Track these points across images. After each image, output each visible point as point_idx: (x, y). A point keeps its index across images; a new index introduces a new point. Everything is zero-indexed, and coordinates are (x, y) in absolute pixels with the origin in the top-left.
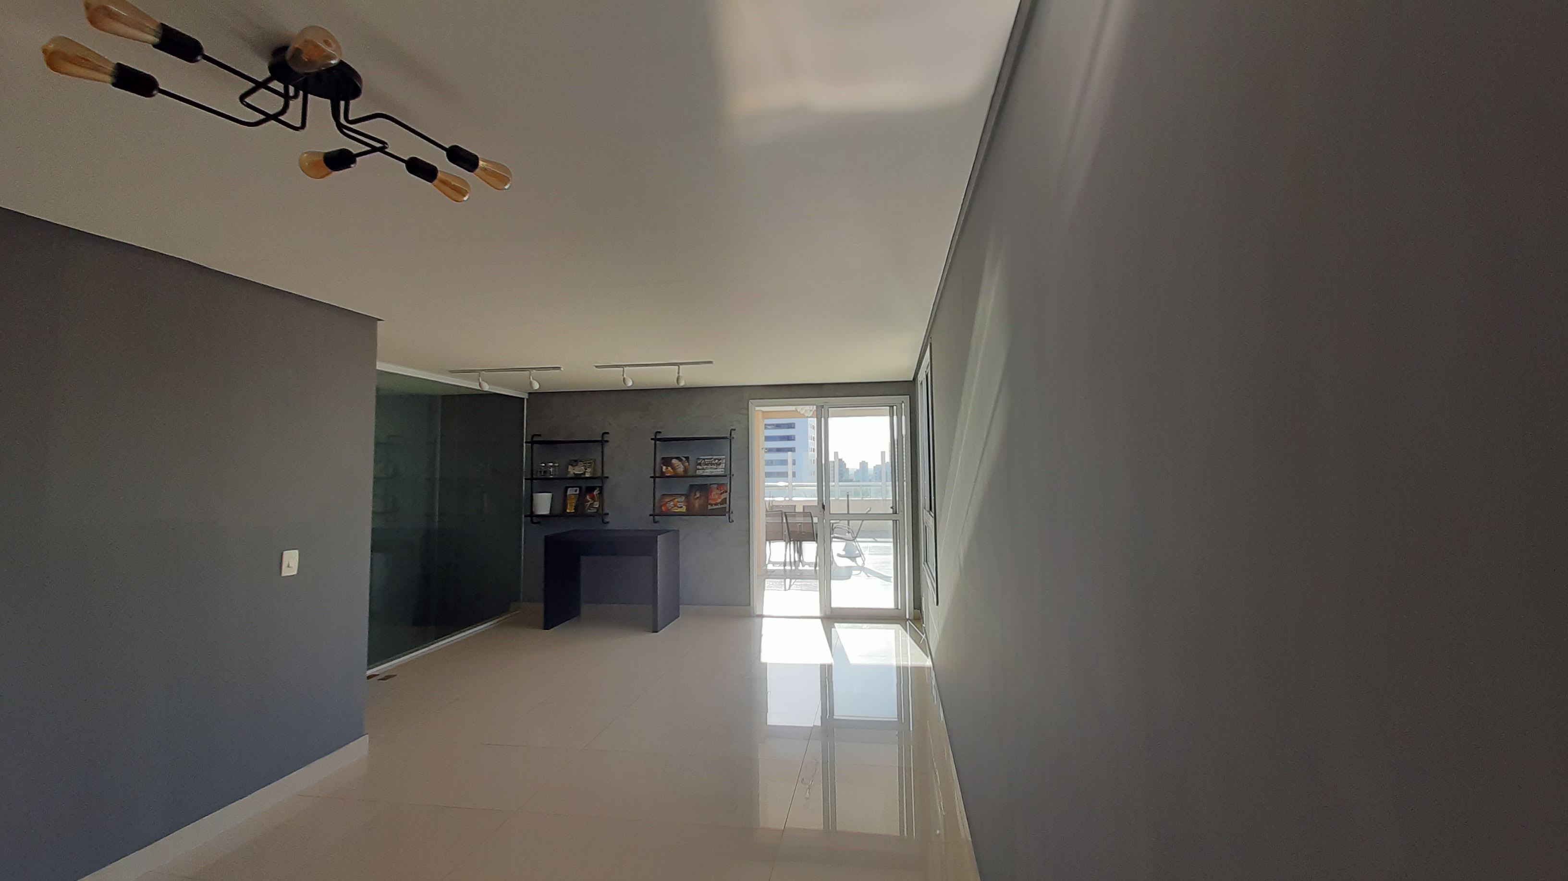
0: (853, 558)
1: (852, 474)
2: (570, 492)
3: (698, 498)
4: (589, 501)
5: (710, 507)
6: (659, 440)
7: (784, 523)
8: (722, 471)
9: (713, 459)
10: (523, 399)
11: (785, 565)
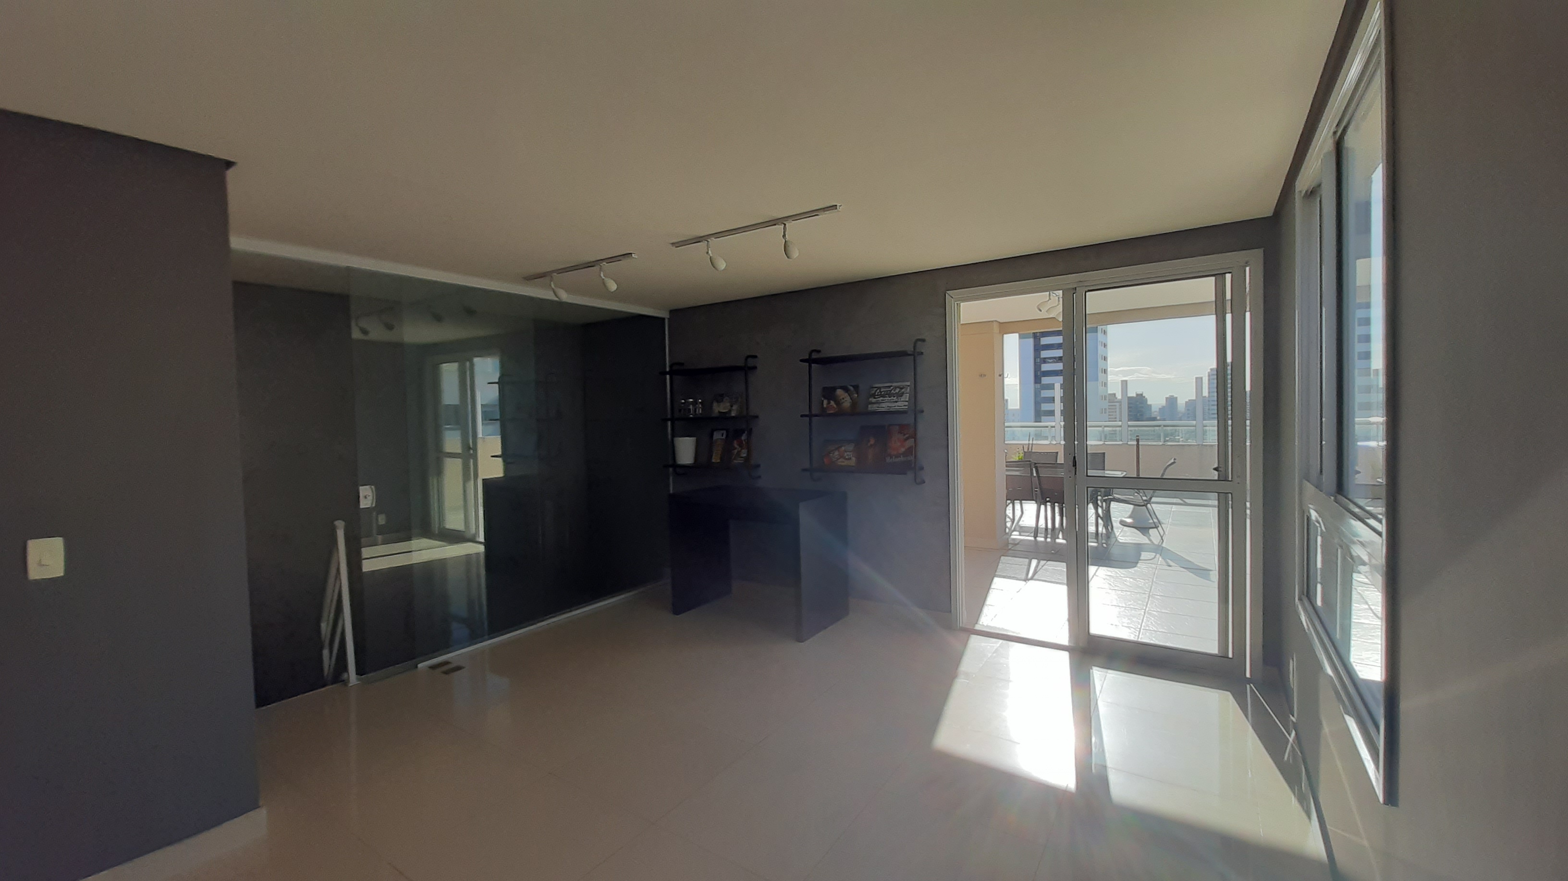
0: (1143, 529)
1: (1156, 412)
2: (717, 436)
3: (871, 445)
4: (736, 449)
5: (888, 460)
6: (816, 361)
7: (1035, 477)
8: (905, 406)
9: (892, 388)
10: (663, 319)
11: (1036, 536)
